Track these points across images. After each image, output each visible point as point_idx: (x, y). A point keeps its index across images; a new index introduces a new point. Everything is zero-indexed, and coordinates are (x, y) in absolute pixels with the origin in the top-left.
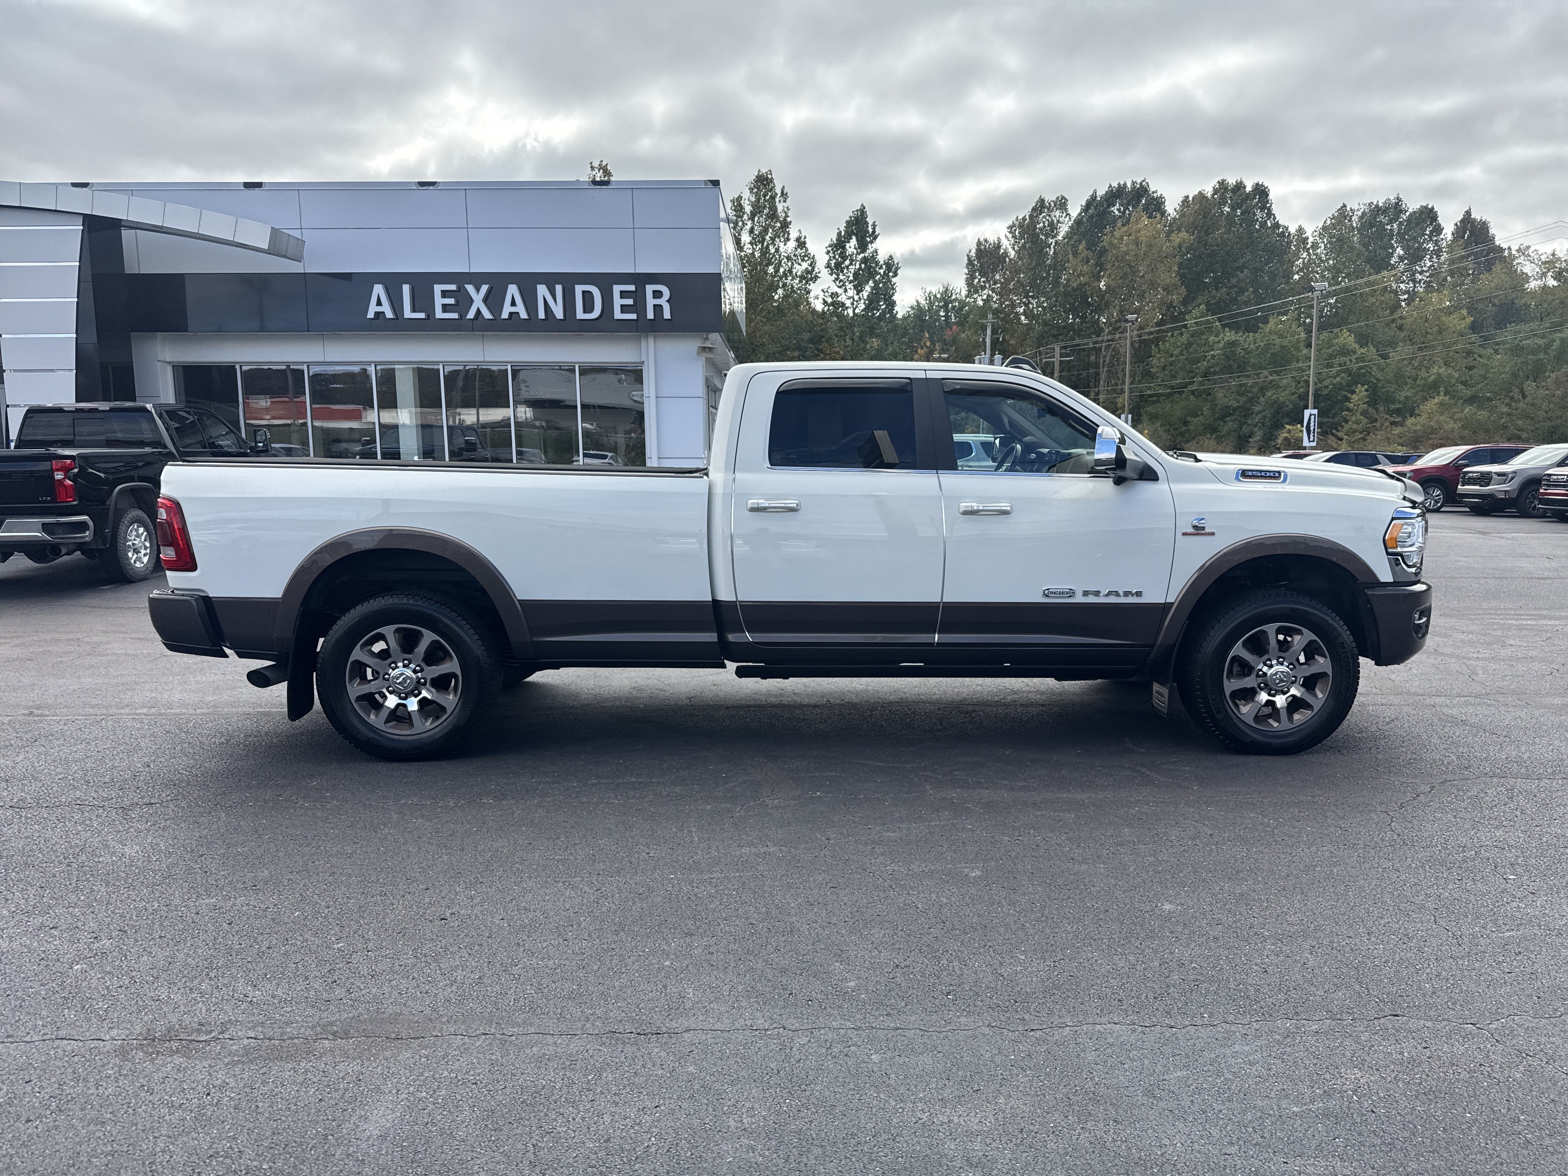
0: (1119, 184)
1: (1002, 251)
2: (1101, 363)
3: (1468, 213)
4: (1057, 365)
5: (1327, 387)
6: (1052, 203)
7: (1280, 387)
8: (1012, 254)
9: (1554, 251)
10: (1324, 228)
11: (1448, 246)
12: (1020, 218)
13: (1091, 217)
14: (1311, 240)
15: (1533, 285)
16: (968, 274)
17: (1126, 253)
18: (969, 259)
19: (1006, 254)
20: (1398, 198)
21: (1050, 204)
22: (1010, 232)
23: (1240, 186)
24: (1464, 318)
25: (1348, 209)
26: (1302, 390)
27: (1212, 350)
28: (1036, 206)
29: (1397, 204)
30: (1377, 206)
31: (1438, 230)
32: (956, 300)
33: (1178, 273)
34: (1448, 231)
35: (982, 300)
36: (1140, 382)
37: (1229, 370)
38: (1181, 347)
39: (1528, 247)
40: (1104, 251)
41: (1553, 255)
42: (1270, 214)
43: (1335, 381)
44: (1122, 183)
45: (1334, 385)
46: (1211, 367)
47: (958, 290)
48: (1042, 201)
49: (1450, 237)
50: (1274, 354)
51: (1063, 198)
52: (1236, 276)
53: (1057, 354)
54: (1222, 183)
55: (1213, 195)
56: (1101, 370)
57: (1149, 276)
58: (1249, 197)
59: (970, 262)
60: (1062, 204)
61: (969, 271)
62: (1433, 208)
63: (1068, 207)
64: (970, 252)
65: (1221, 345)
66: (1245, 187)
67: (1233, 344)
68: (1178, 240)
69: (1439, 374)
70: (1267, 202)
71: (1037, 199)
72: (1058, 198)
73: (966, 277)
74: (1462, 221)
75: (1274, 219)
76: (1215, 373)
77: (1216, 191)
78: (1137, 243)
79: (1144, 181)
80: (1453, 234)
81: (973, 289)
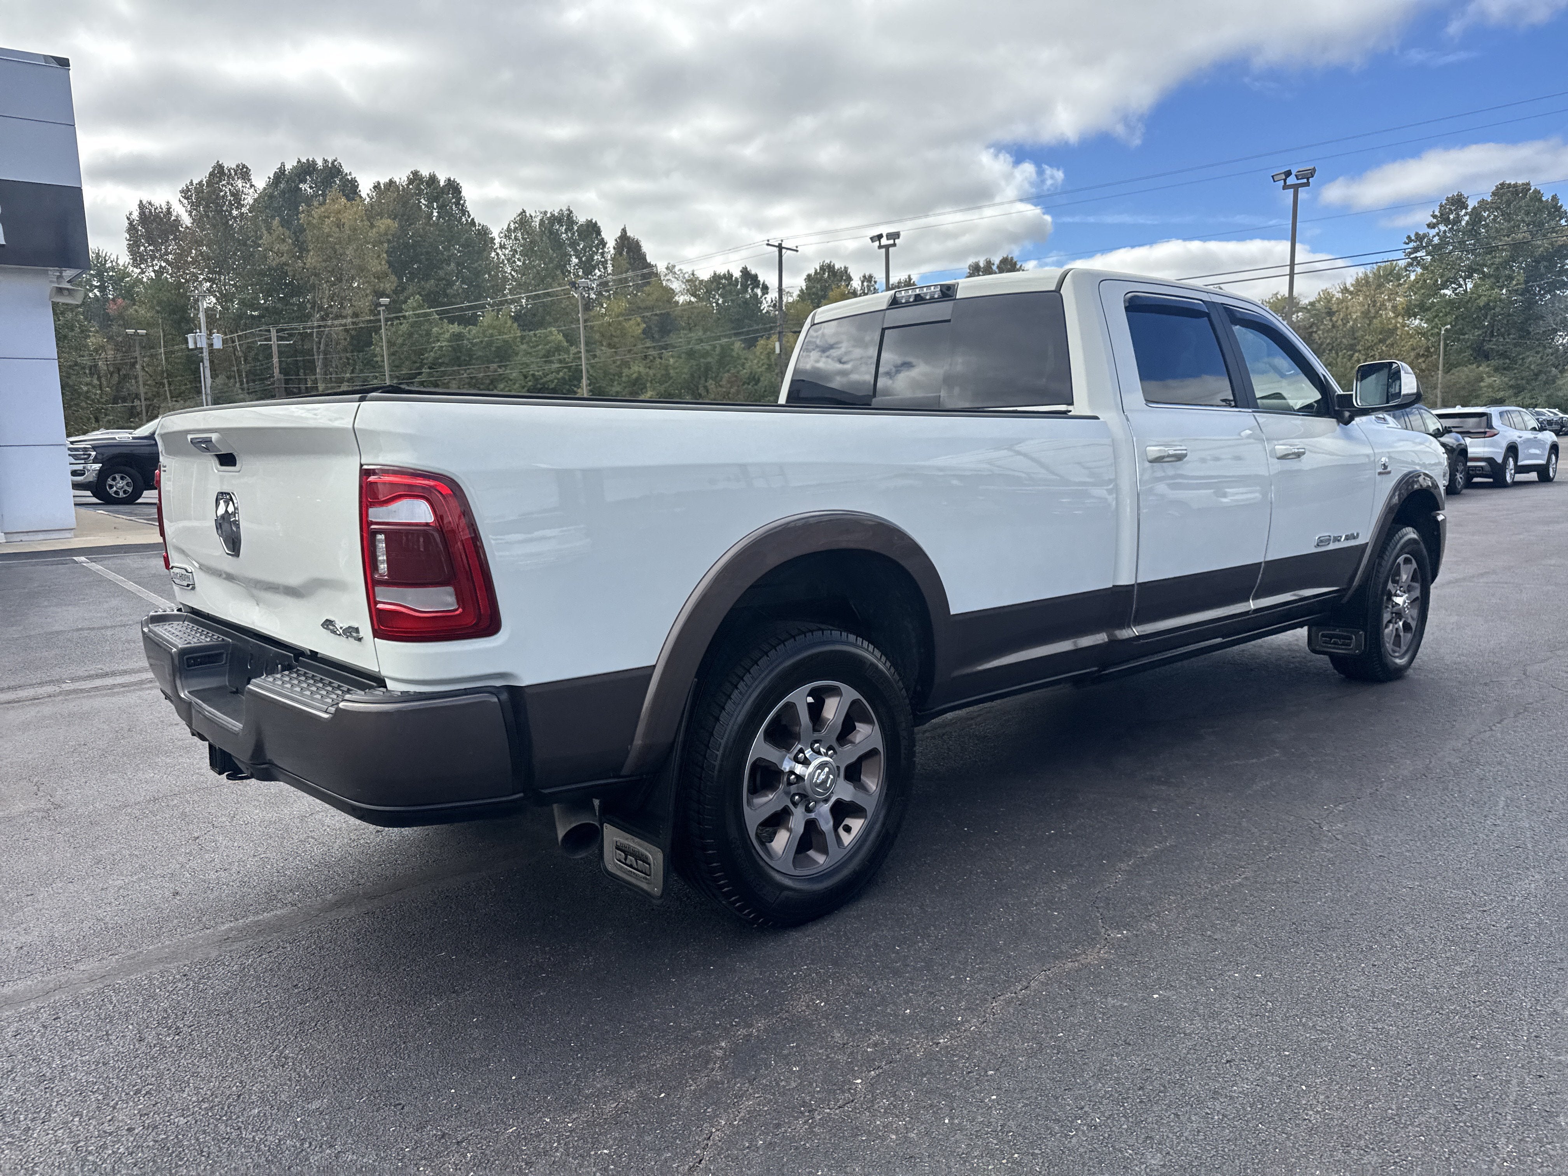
0: (308, 160)
1: (173, 218)
2: (315, 350)
3: (624, 230)
4: (275, 350)
5: (552, 381)
6: (232, 171)
7: (511, 380)
8: (187, 220)
9: (693, 271)
10: (509, 230)
11: (613, 259)
12: (195, 182)
13: (283, 192)
14: (497, 241)
15: (681, 299)
16: (129, 240)
17: (329, 235)
18: (131, 224)
19: (177, 221)
20: (569, 210)
21: (229, 171)
22: (185, 198)
23: (433, 179)
24: (639, 325)
25: (528, 215)
26: (530, 383)
27: (438, 341)
28: (213, 171)
29: (569, 215)
30: (553, 215)
31: (603, 243)
32: (112, 269)
33: (388, 262)
34: (611, 244)
35: (154, 271)
36: (361, 371)
37: (457, 361)
38: (402, 336)
39: (674, 266)
40: (302, 230)
41: (693, 274)
42: (464, 211)
43: (559, 376)
44: (311, 159)
45: (558, 379)
46: (438, 359)
47: (114, 257)
48: (220, 167)
49: (612, 251)
50: (498, 348)
51: (244, 166)
52: (443, 268)
53: (274, 339)
54: (415, 174)
55: (408, 185)
56: (316, 357)
57: (356, 262)
58: (443, 191)
59: (132, 228)
60: (244, 173)
61: (131, 237)
62: (596, 223)
63: (252, 177)
64: (130, 214)
65: (447, 336)
66: (439, 182)
67: (459, 337)
68: (383, 227)
69: (639, 372)
70: (461, 198)
71: (214, 163)
72: (238, 166)
73: (127, 242)
74: (620, 238)
75: (469, 216)
76: (441, 365)
77: (410, 182)
78: (339, 225)
79: (335, 161)
80: (614, 248)
81: (138, 258)
